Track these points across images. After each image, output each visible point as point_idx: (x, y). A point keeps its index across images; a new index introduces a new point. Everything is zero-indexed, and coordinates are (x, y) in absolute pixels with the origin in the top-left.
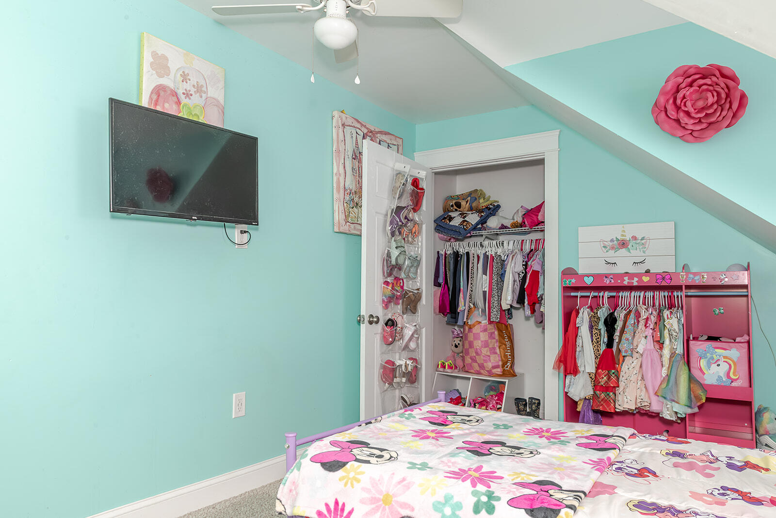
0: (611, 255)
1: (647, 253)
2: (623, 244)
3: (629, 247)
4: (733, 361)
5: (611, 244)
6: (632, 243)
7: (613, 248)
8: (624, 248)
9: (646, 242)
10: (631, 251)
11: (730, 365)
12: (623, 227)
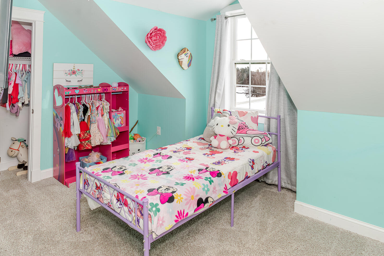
0: (69, 78)
1: (83, 77)
2: (74, 73)
3: (76, 74)
4: (122, 118)
5: (69, 72)
6: (78, 72)
7: (69, 74)
8: (74, 74)
9: (83, 72)
10: (77, 76)
11: (121, 119)
12: (74, 65)
